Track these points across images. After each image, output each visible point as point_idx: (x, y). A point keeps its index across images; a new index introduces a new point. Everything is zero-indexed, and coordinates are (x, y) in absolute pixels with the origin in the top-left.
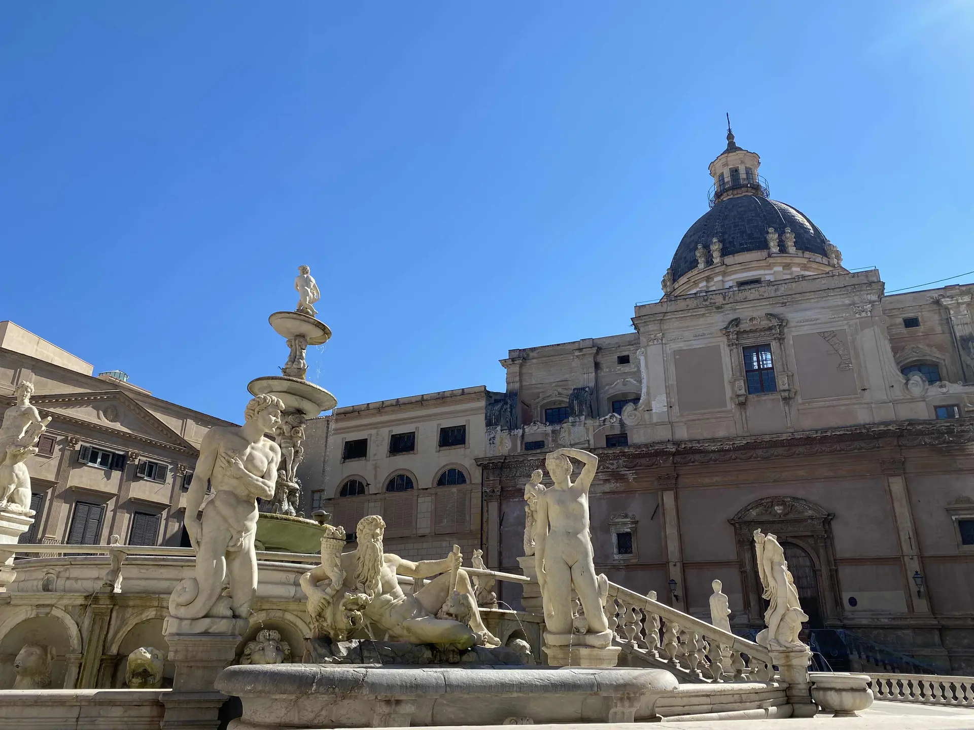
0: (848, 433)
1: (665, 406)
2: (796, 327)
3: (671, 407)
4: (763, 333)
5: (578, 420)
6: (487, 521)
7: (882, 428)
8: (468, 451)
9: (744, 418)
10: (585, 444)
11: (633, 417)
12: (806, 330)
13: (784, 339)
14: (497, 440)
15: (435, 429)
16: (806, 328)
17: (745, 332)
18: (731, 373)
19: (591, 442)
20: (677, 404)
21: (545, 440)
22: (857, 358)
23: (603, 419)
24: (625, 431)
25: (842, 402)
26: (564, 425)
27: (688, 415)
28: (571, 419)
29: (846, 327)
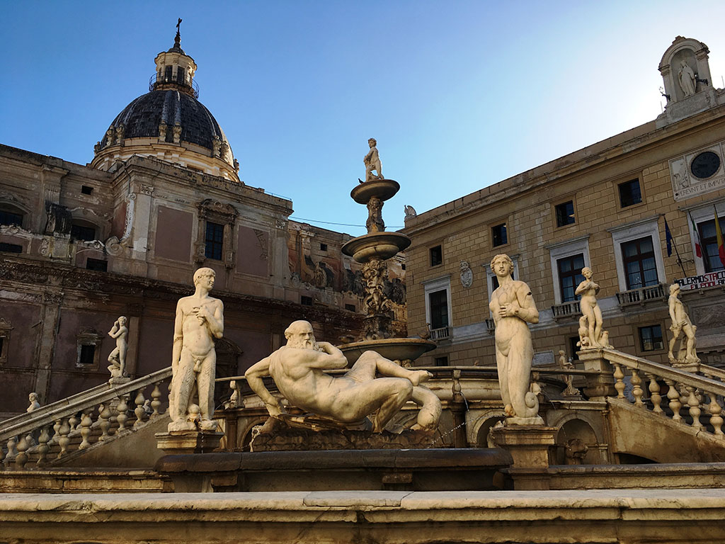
0: (260, 301)
1: (145, 248)
2: (243, 220)
3: (149, 250)
4: (222, 216)
5: (63, 237)
7: (278, 303)
10: (67, 261)
11: (116, 249)
13: (234, 225)
16: (248, 223)
17: (212, 211)
18: (197, 238)
19: (72, 260)
20: (154, 249)
21: (24, 247)
22: (271, 253)
23: (87, 242)
24: (106, 259)
25: (258, 280)
26: (48, 238)
27: (161, 260)
28: (55, 233)
29: (269, 232)
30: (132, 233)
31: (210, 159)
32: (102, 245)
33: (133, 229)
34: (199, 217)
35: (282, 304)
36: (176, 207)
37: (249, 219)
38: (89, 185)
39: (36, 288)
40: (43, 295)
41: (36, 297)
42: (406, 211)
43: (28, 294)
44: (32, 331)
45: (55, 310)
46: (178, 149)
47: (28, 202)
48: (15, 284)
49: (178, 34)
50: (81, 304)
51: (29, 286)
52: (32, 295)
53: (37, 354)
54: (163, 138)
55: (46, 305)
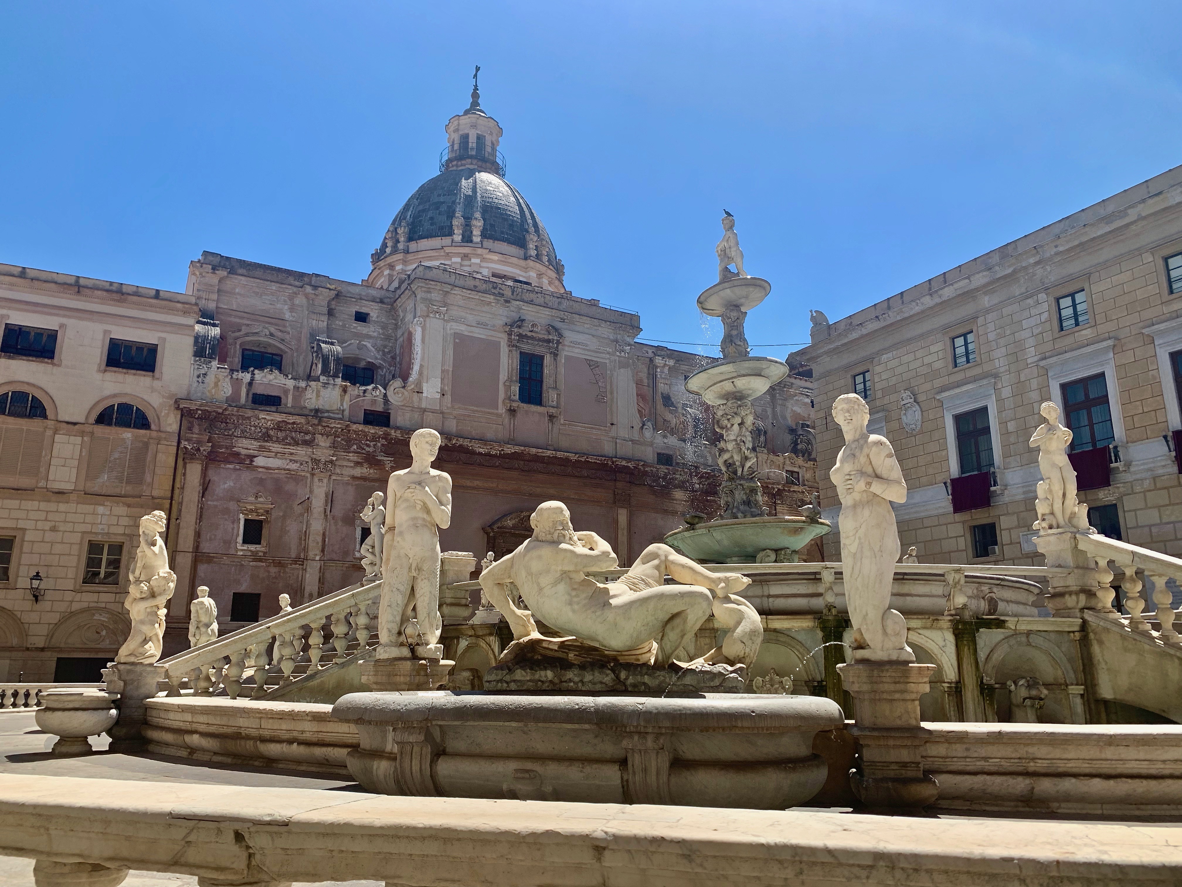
0: (598, 462)
1: (438, 392)
2: (570, 346)
3: (443, 395)
4: (541, 343)
5: (332, 382)
6: (183, 488)
7: (624, 463)
8: (157, 384)
9: (512, 425)
10: (338, 414)
11: (400, 395)
12: (576, 352)
13: (557, 355)
14: (210, 379)
15: (100, 336)
16: (577, 351)
17: (526, 336)
18: (506, 374)
19: (345, 413)
20: (449, 393)
21: (283, 397)
22: (612, 393)
23: (363, 388)
24: (388, 409)
25: (594, 431)
26: (313, 384)
27: (459, 408)
28: (322, 378)
29: (607, 361)
30: (421, 373)
31: (522, 263)
32: (383, 391)
33: (421, 366)
34: (509, 346)
35: (629, 465)
36: (479, 333)
37: (579, 344)
38: (364, 310)
39: (302, 452)
40: (310, 461)
41: (301, 464)
42: (813, 318)
43: (291, 460)
44: (298, 509)
45: (325, 481)
46: (479, 251)
47: (287, 337)
48: (276, 447)
49: (476, 88)
50: (358, 472)
51: (293, 449)
52: (296, 461)
53: (305, 540)
54: (458, 238)
55: (313, 475)
